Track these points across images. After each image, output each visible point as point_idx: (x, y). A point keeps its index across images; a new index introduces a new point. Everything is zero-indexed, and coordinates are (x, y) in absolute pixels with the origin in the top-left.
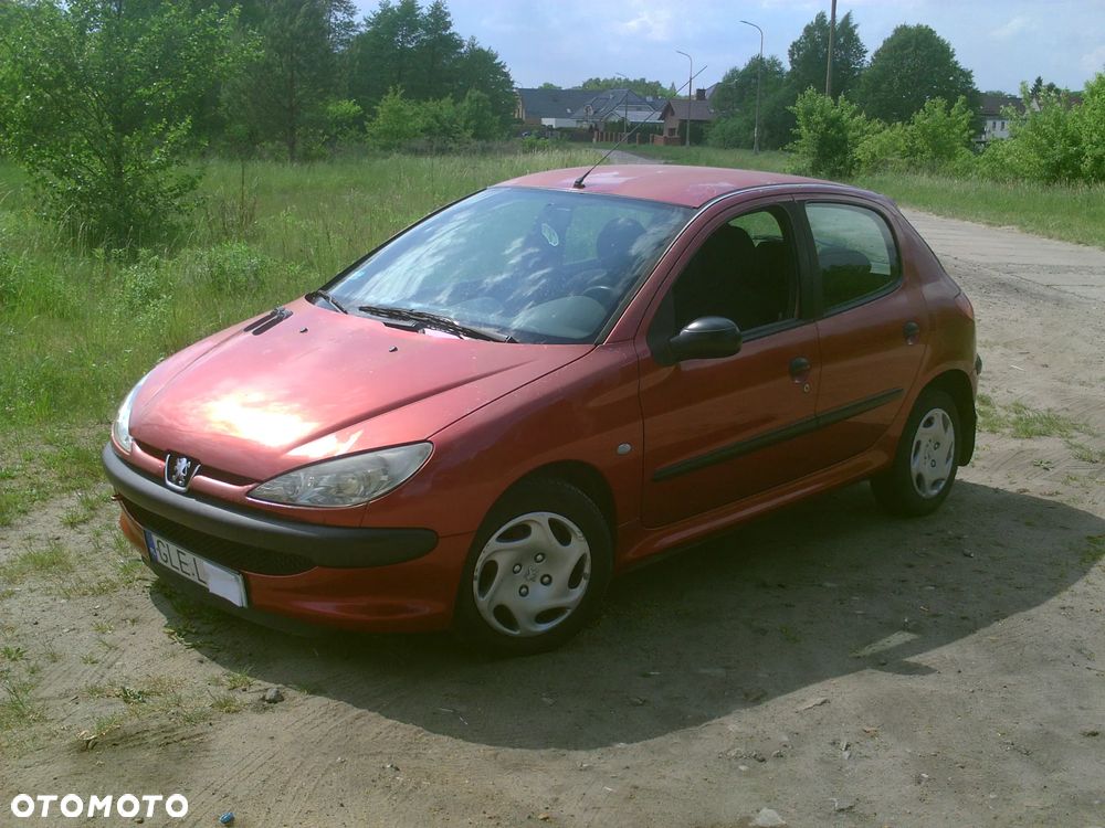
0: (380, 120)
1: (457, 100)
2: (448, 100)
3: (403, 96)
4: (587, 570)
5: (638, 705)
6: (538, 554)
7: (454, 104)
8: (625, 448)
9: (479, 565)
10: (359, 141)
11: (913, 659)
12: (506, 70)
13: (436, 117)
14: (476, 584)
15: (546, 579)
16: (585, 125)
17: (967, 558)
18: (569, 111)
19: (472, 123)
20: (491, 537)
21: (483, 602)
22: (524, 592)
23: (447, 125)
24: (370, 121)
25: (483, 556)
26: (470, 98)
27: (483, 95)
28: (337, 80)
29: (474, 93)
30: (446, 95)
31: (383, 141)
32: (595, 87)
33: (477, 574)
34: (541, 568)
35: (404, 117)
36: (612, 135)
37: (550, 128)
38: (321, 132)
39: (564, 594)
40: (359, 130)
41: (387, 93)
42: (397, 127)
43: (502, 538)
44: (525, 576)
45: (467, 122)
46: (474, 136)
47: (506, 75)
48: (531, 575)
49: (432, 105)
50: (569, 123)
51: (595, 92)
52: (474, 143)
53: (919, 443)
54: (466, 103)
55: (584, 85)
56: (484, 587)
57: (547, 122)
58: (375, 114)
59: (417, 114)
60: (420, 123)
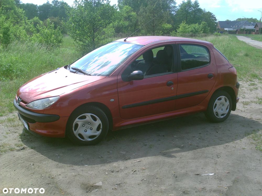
0: (180, 29)
1: (200, 24)
2: (197, 24)
3: (186, 23)
4: (101, 127)
5: (100, 158)
6: (89, 123)
7: (199, 25)
8: (112, 100)
9: (74, 124)
10: (175, 34)
11: (173, 154)
12: (215, 17)
13: (194, 28)
14: (73, 128)
15: (91, 129)
16: (235, 30)
17: (217, 133)
18: (231, 26)
19: (203, 29)
20: (77, 118)
21: (75, 132)
22: (86, 131)
23: (197, 30)
24: (178, 29)
25: (75, 122)
26: (203, 23)
27: (206, 23)
28: (164, 20)
29: (204, 22)
30: (197, 23)
31: (181, 34)
32: (239, 20)
33: (74, 126)
34: (90, 126)
35: (186, 28)
36: (241, 32)
37: (226, 31)
38: (161, 31)
39: (95, 132)
40: (175, 31)
41: (182, 23)
42: (184, 30)
43: (79, 118)
44: (86, 128)
45: (201, 29)
46: (203, 33)
47: (215, 18)
48: (87, 127)
49: (193, 25)
50: (231, 29)
51: (239, 21)
52: (203, 34)
53: (216, 104)
54: (202, 25)
55: (237, 20)
56: (75, 129)
57: (226, 29)
58: (179, 27)
59: (189, 28)
60: (190, 29)
